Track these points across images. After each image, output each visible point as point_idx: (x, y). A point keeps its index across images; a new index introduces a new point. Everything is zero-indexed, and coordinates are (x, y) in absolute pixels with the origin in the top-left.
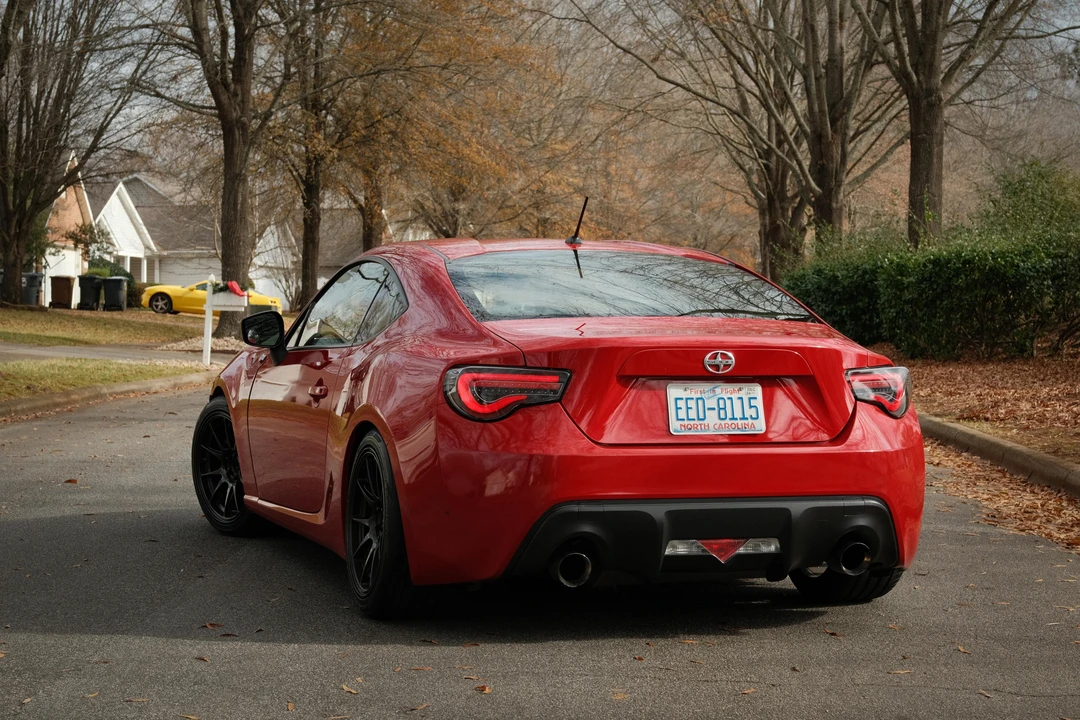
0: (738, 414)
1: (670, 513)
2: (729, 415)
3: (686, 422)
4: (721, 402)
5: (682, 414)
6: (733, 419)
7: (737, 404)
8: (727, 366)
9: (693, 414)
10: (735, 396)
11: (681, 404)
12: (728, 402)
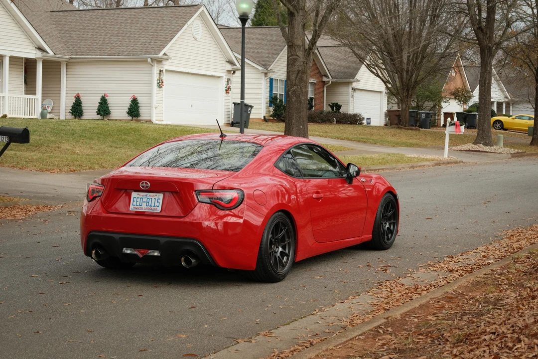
0: (153, 205)
1: (121, 238)
2: (150, 205)
3: (135, 206)
4: (148, 200)
5: (135, 203)
6: (151, 206)
7: (153, 200)
8: (147, 187)
9: (138, 204)
10: (153, 198)
11: (135, 200)
12: (151, 200)
